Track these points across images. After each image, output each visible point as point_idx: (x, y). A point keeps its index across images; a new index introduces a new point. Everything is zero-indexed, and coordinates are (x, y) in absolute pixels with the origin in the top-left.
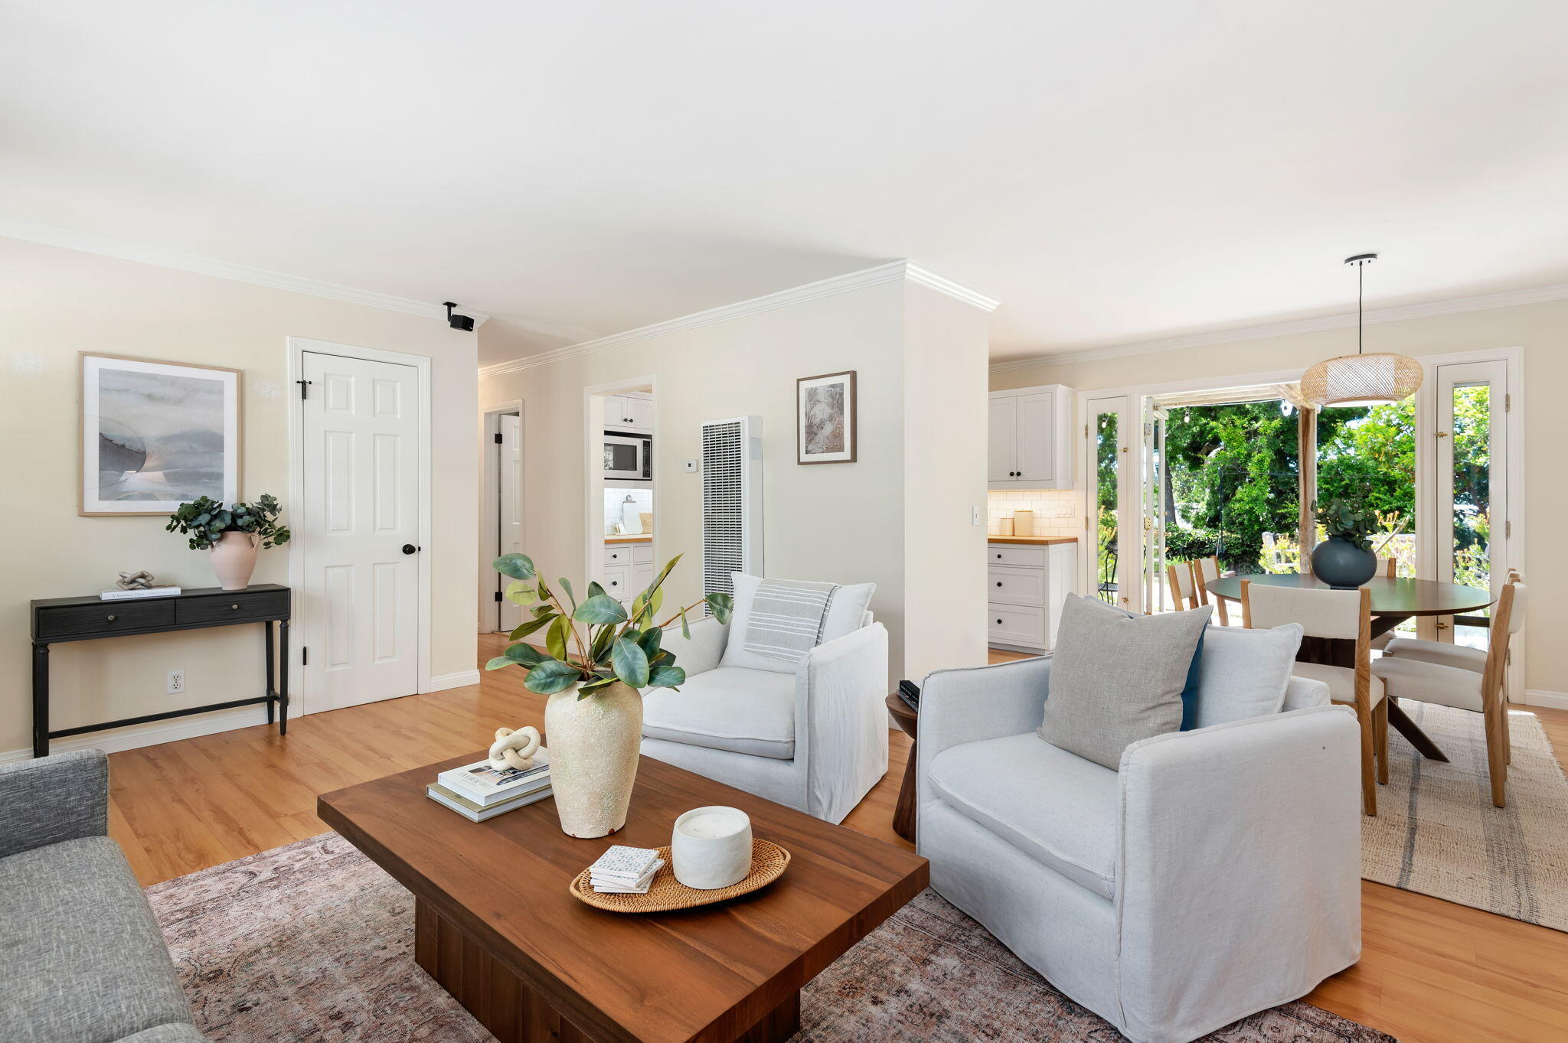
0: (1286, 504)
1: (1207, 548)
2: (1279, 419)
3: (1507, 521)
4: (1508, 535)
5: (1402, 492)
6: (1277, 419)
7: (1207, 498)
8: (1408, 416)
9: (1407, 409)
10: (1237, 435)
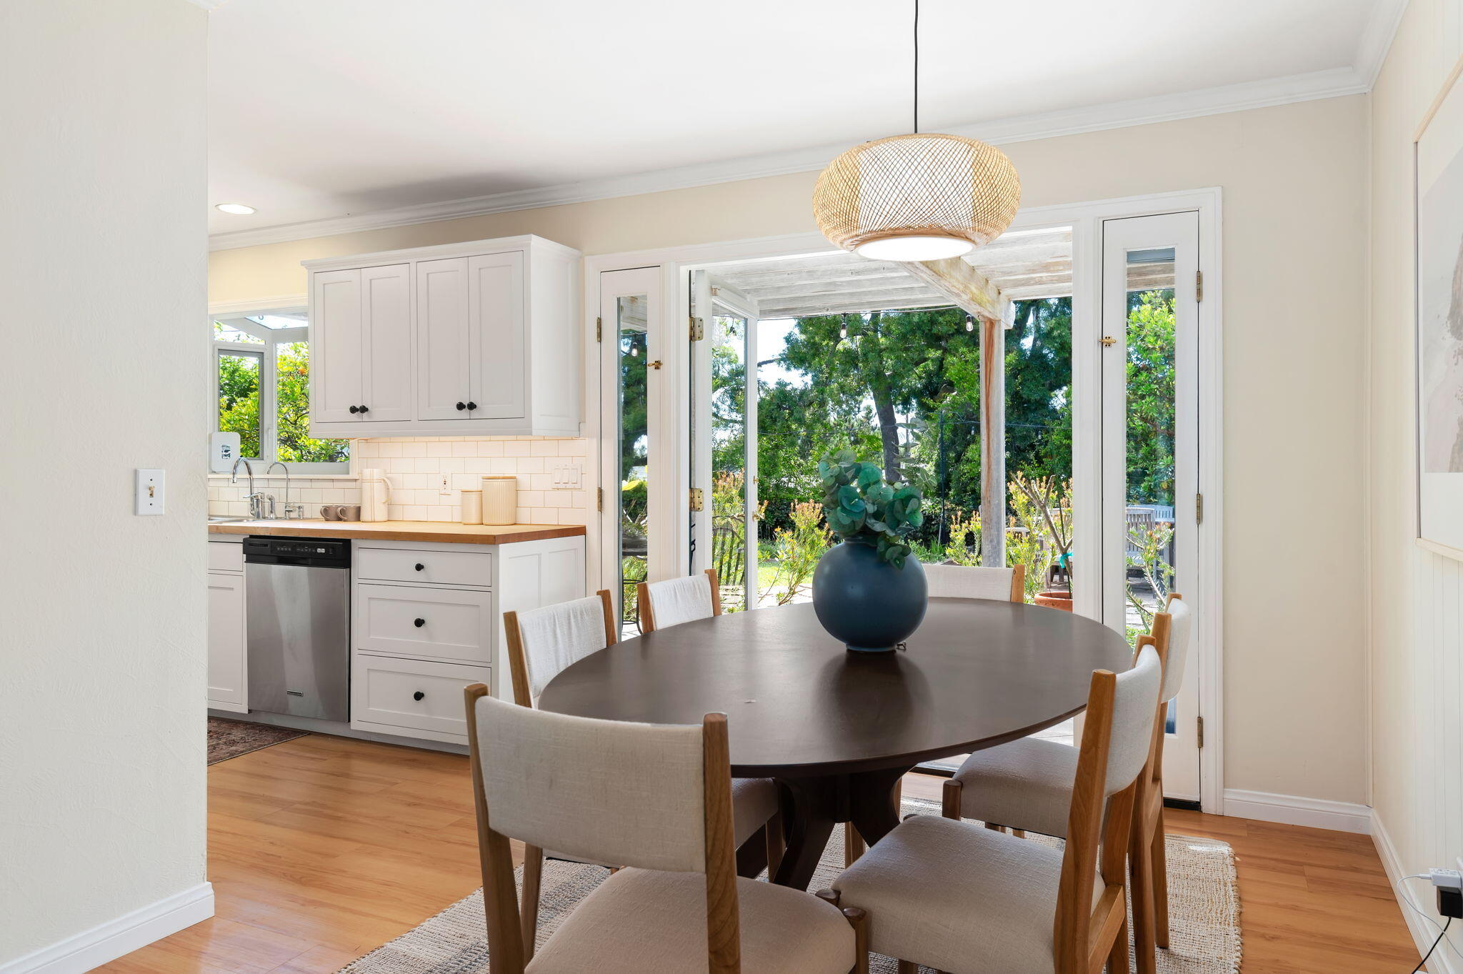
0: (1022, 465)
1: (934, 525)
2: (1015, 352)
3: (1198, 494)
4: (1199, 519)
5: (1148, 448)
6: (1013, 352)
7: (935, 457)
8: (1148, 349)
9: (1146, 339)
10: (968, 373)
